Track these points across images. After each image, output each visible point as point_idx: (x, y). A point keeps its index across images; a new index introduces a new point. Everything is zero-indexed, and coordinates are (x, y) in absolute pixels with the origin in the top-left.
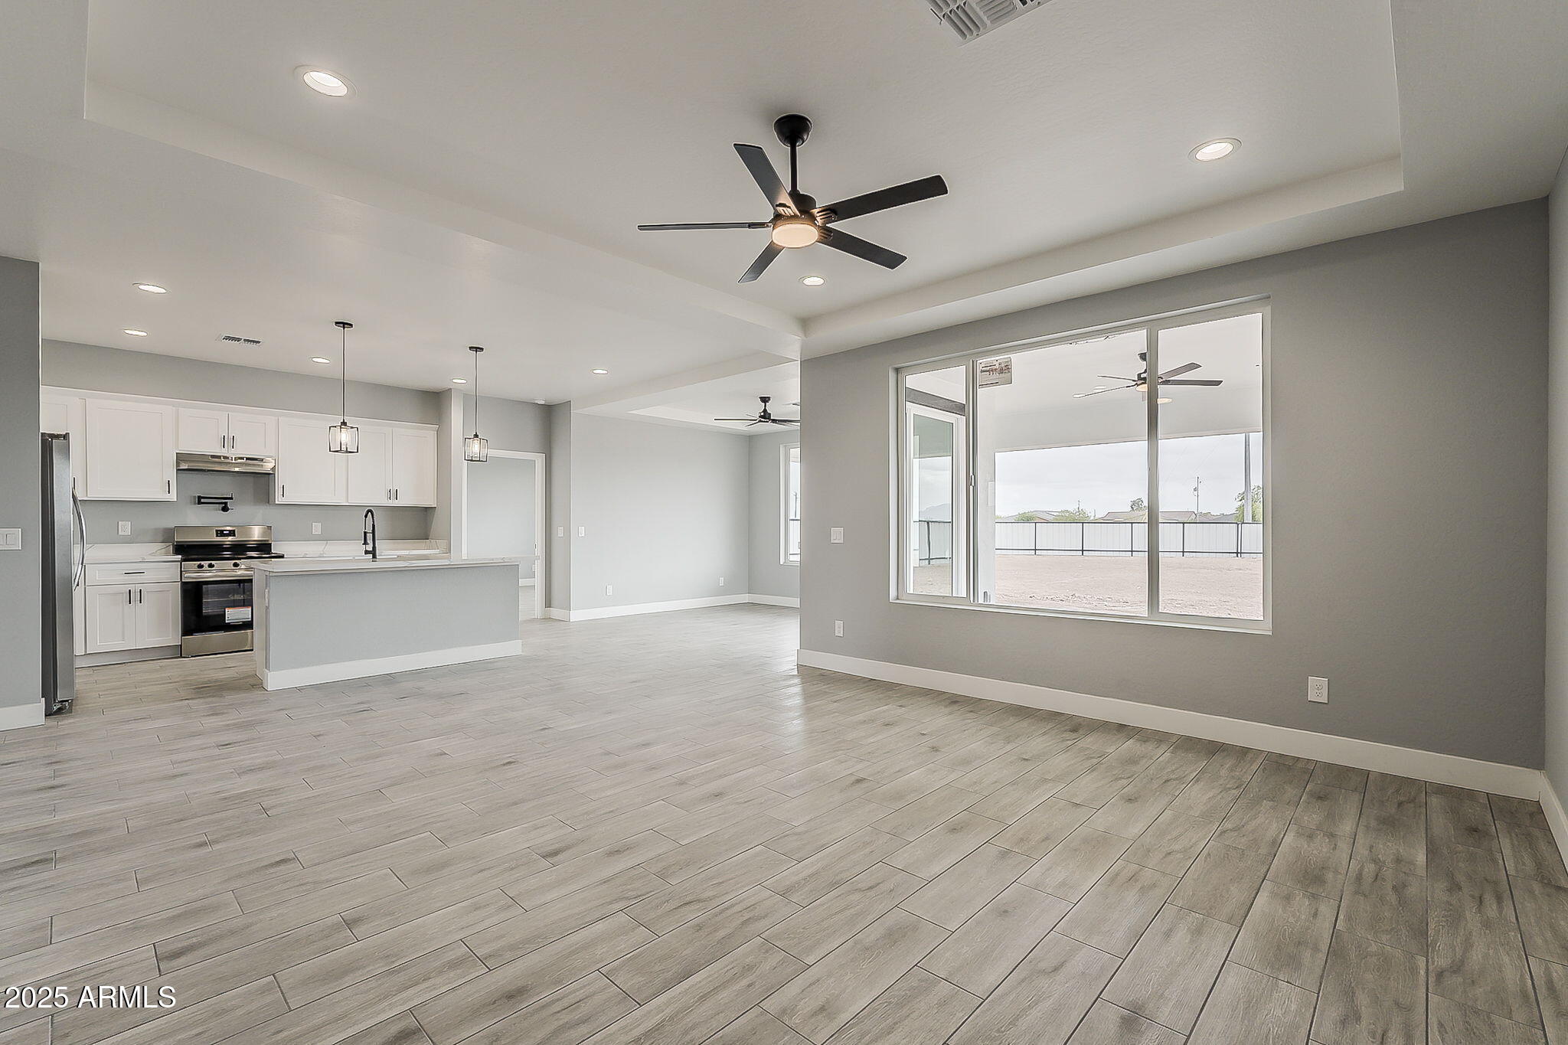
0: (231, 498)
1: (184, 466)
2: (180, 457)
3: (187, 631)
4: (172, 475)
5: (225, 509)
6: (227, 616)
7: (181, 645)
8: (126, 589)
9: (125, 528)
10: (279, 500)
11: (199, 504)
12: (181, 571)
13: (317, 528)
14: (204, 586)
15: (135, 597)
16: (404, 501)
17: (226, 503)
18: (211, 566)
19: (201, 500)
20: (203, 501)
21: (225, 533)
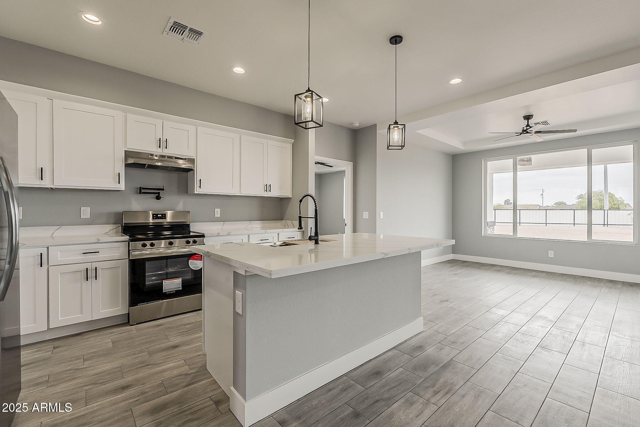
0: (163, 190)
1: (131, 161)
2: (128, 154)
3: (133, 302)
4: (121, 169)
5: (158, 198)
6: (164, 287)
7: (129, 314)
8: (83, 267)
9: (86, 212)
10: (197, 191)
11: (140, 193)
12: (129, 250)
14: (147, 263)
15: (91, 274)
16: (275, 193)
17: (159, 193)
18: (152, 245)
19: (141, 191)
20: (143, 191)
21: (159, 216)
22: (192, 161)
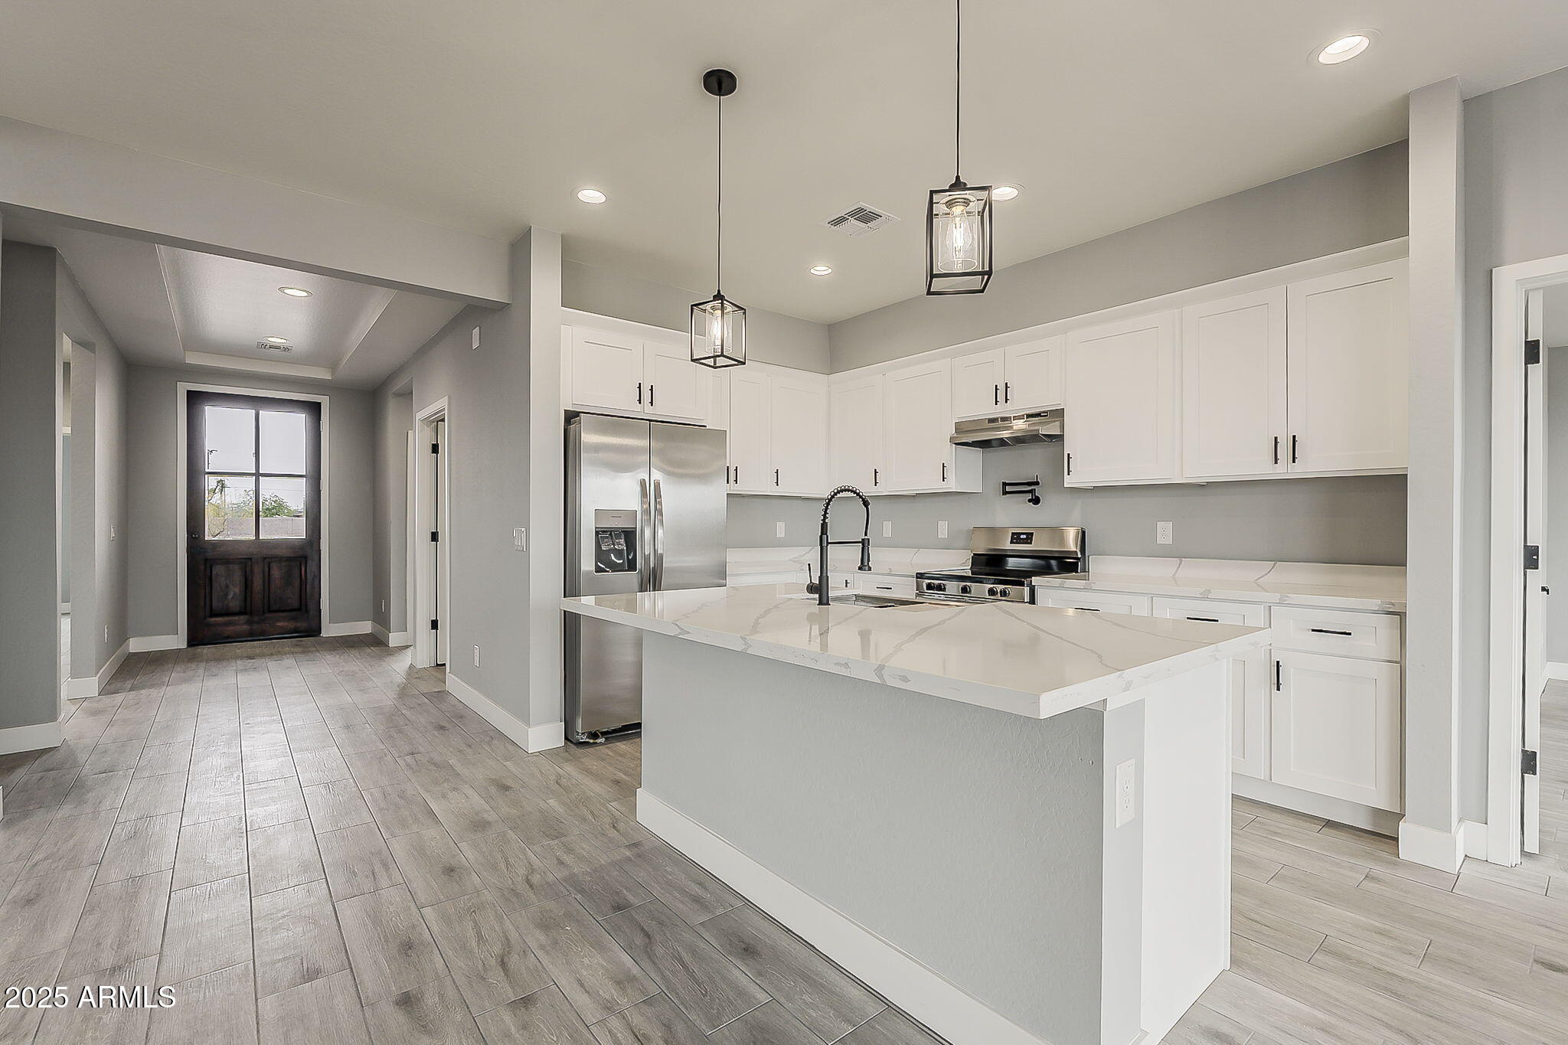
0: (1037, 483)
2: (959, 428)
4: (948, 455)
5: (1036, 501)
10: (1067, 481)
11: (1003, 494)
13: (1165, 533)
16: (1315, 463)
17: (1034, 492)
19: (1007, 489)
20: (1008, 489)
21: (1022, 537)
22: (1058, 414)
